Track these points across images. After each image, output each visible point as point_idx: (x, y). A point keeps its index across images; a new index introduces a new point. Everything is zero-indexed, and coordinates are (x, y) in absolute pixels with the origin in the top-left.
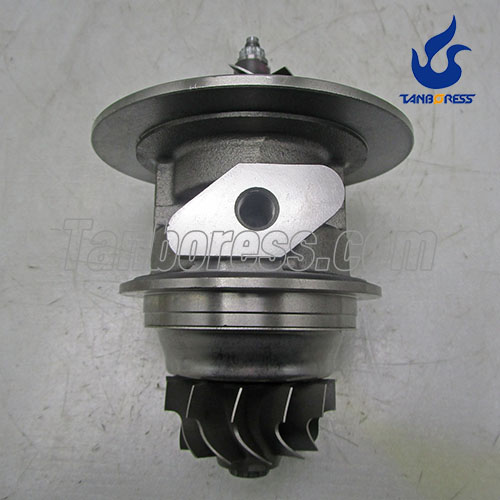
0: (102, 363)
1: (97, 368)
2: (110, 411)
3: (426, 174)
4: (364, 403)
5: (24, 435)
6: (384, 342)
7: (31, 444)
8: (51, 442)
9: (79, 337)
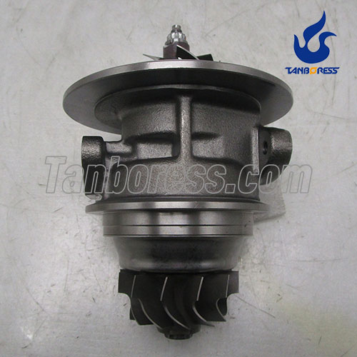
0: (92, 254)
1: (89, 258)
2: (98, 288)
3: (328, 124)
4: (280, 287)
5: (37, 303)
6: (295, 245)
7: (43, 310)
8: (57, 309)
9: (76, 236)
